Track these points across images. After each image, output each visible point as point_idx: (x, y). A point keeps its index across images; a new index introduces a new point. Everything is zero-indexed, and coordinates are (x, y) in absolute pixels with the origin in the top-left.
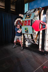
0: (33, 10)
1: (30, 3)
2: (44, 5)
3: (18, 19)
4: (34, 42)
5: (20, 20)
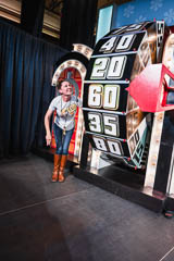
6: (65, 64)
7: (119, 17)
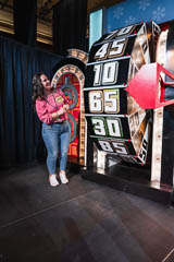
1: (109, 12)
2: (163, 15)
7: (109, 19)
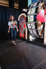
0: (36, 3)
3: (22, 14)
4: (40, 37)
5: (24, 15)
6: (20, 15)
